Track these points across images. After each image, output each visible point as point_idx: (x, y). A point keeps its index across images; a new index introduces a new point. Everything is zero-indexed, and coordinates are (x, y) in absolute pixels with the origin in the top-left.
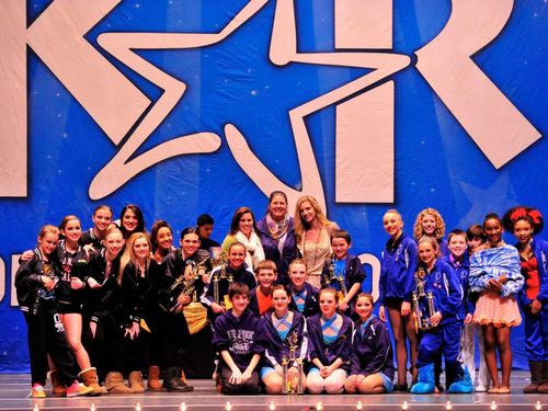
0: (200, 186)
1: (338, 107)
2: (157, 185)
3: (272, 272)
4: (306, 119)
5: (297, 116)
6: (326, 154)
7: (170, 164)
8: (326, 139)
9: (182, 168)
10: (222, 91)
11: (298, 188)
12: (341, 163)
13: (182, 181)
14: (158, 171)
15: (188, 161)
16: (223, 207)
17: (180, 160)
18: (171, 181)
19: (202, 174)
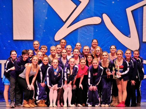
0: (94, 36)
1: (144, 7)
2: (78, 35)
3: (45, 49)
4: (132, 12)
5: (129, 11)
6: (139, 24)
7: (83, 28)
8: (139, 19)
9: (87, 29)
10: (102, 2)
11: (129, 36)
12: (145, 27)
13: (88, 34)
14: (79, 30)
15: (90, 27)
16: (102, 44)
17: (87, 27)
18: (84, 34)
19: (94, 32)
